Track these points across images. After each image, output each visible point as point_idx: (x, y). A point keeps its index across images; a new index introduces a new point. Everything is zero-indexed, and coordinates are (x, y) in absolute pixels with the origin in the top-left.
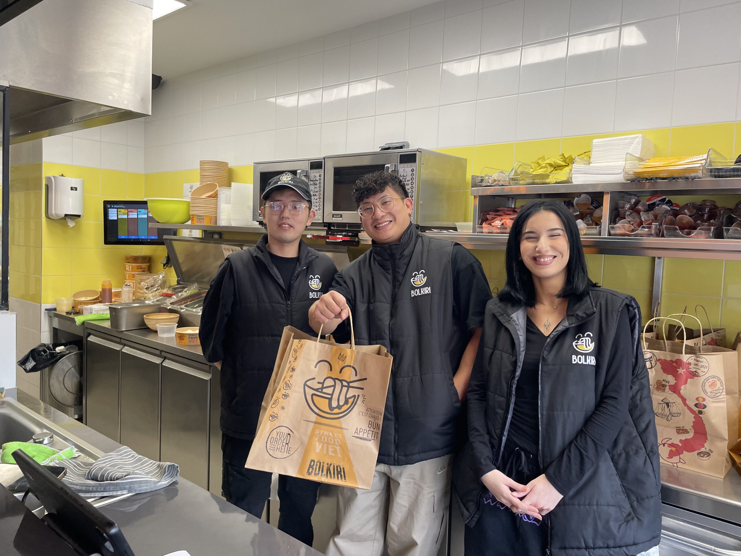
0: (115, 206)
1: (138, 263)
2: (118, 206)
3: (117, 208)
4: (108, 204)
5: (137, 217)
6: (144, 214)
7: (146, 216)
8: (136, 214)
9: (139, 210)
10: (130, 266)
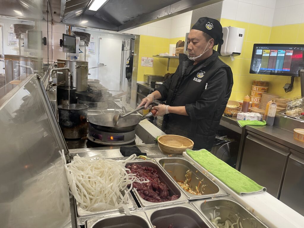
0: (262, 48)
1: (263, 86)
2: (264, 48)
3: (263, 49)
4: (256, 46)
5: (276, 56)
6: (283, 53)
7: (284, 55)
8: (277, 53)
9: (279, 51)
10: (258, 88)
